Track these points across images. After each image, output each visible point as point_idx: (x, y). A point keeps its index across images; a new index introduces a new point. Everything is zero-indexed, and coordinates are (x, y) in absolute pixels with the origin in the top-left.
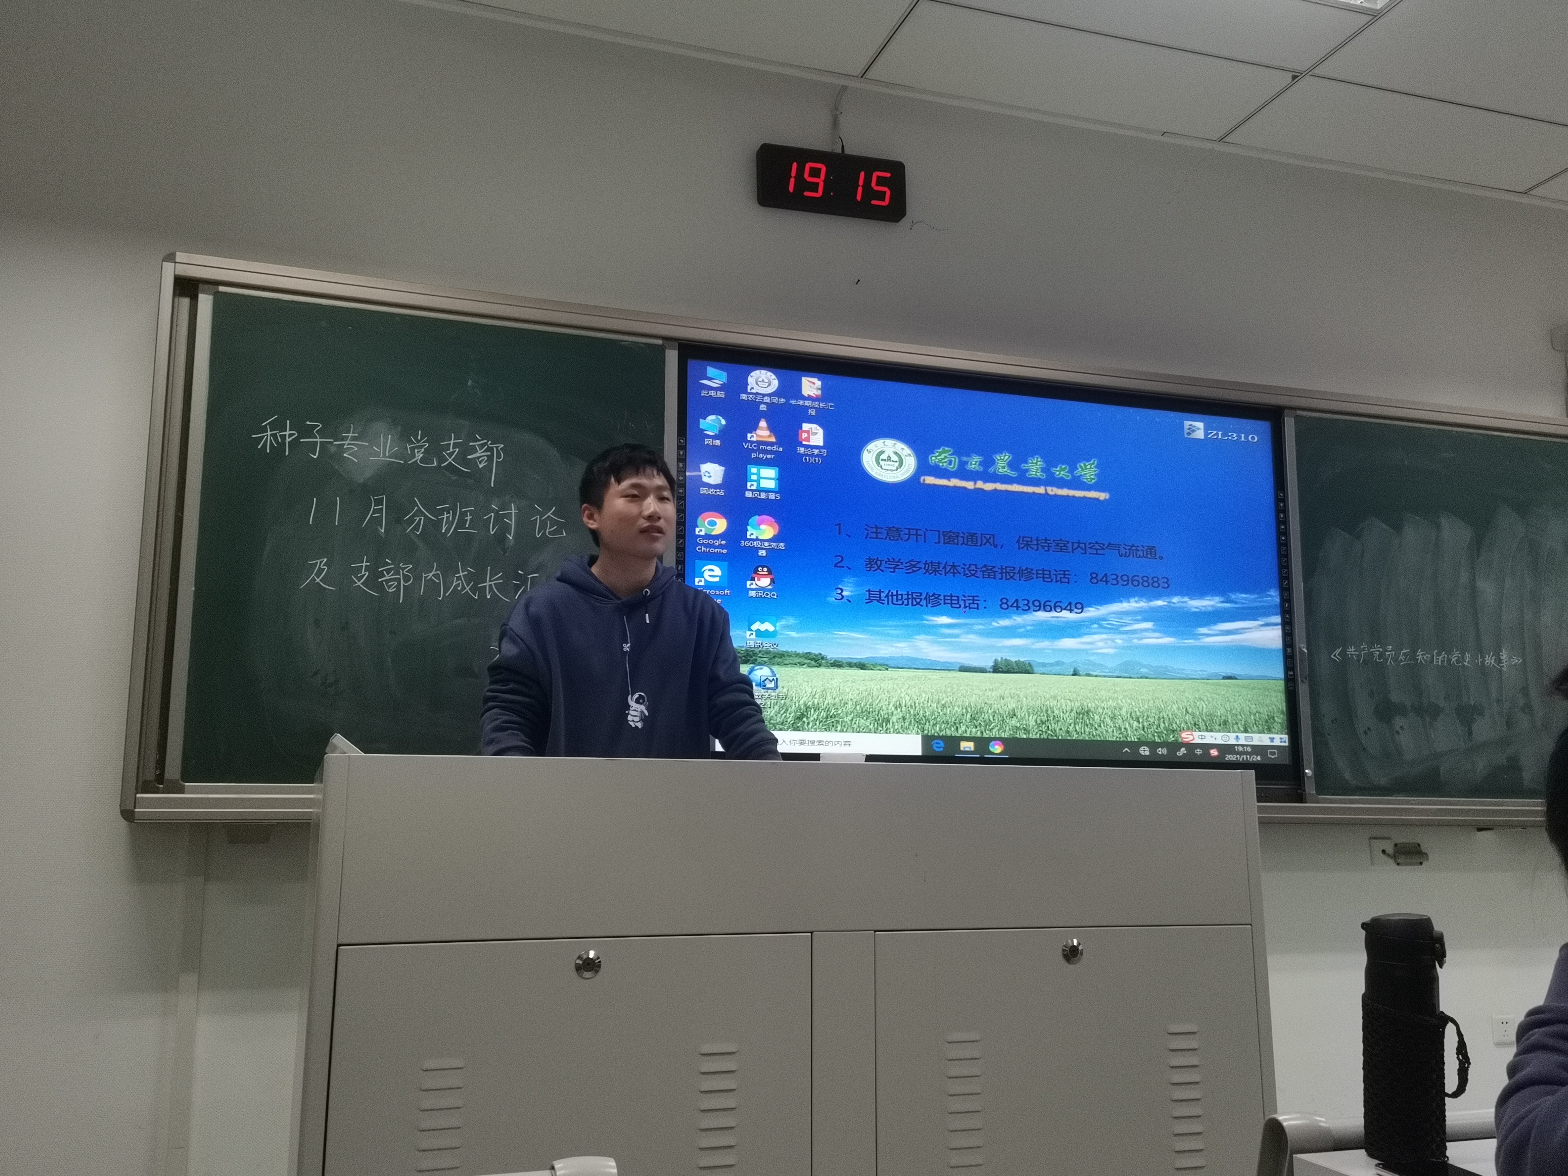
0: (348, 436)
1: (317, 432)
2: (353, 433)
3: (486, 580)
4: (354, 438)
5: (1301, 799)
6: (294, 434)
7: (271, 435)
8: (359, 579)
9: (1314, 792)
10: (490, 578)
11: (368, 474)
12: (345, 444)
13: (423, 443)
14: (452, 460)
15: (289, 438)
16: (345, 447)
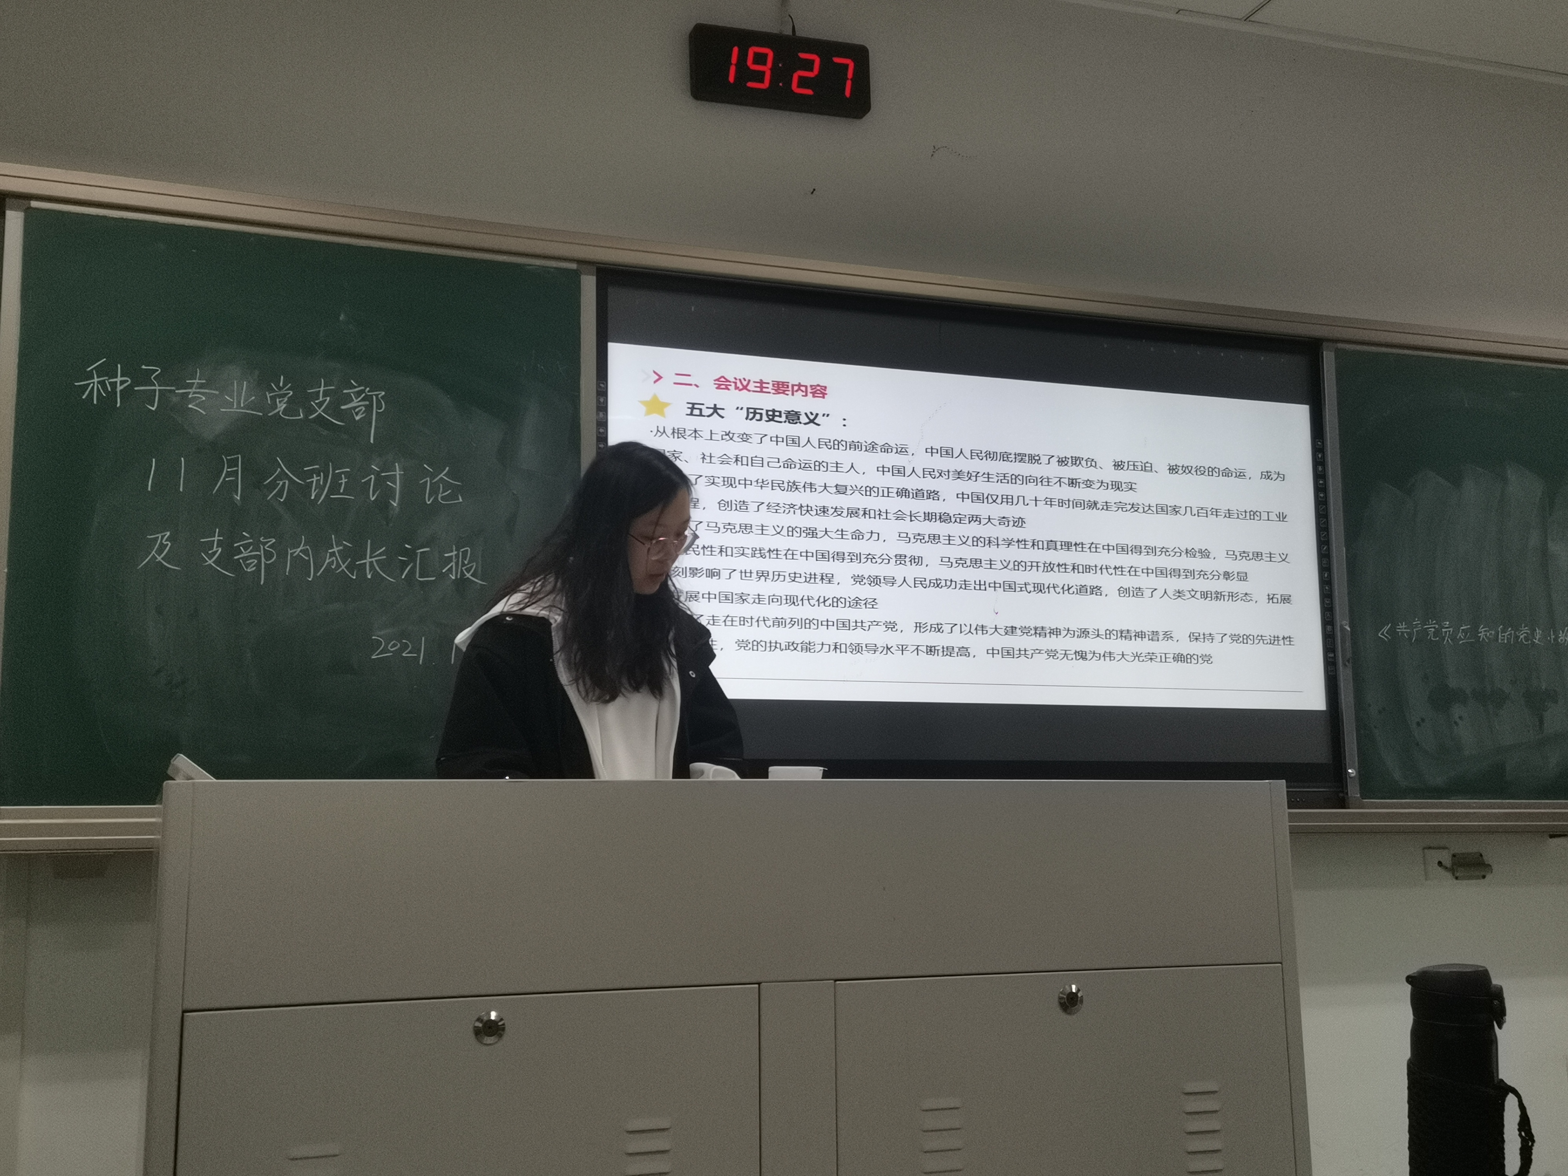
0: (194, 383)
1: (154, 378)
2: (200, 379)
3: (366, 555)
4: (201, 386)
5: (1342, 803)
6: (127, 381)
7: (99, 382)
8: (210, 557)
9: (1359, 796)
10: (371, 553)
11: (219, 428)
12: (190, 392)
13: (285, 390)
14: (323, 411)
15: (121, 385)
16: (190, 396)
